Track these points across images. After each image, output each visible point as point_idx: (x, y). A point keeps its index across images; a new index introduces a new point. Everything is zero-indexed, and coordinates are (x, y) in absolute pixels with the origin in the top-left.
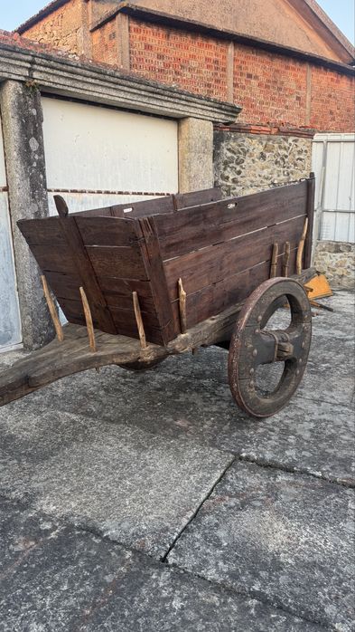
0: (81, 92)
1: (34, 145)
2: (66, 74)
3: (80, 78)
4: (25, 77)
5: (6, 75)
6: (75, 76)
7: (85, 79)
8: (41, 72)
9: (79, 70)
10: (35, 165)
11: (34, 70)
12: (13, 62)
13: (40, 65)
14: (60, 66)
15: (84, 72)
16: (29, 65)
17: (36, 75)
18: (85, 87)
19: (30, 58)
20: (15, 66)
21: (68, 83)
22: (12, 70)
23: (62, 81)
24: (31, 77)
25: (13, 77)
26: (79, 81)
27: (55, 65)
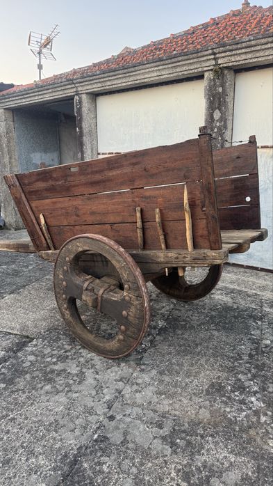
0: (264, 59)
1: (217, 115)
2: (243, 51)
3: (258, 48)
4: (214, 65)
5: (200, 70)
6: (253, 49)
7: (263, 47)
8: (223, 57)
9: (253, 43)
10: (216, 130)
11: (218, 58)
12: (200, 59)
13: (219, 53)
14: (235, 47)
15: (259, 41)
16: (213, 57)
17: (220, 61)
18: (266, 54)
19: (210, 52)
20: (204, 61)
21: (249, 56)
22: (204, 64)
23: (243, 57)
24: (217, 64)
25: (205, 69)
26: (259, 51)
27: (231, 48)
